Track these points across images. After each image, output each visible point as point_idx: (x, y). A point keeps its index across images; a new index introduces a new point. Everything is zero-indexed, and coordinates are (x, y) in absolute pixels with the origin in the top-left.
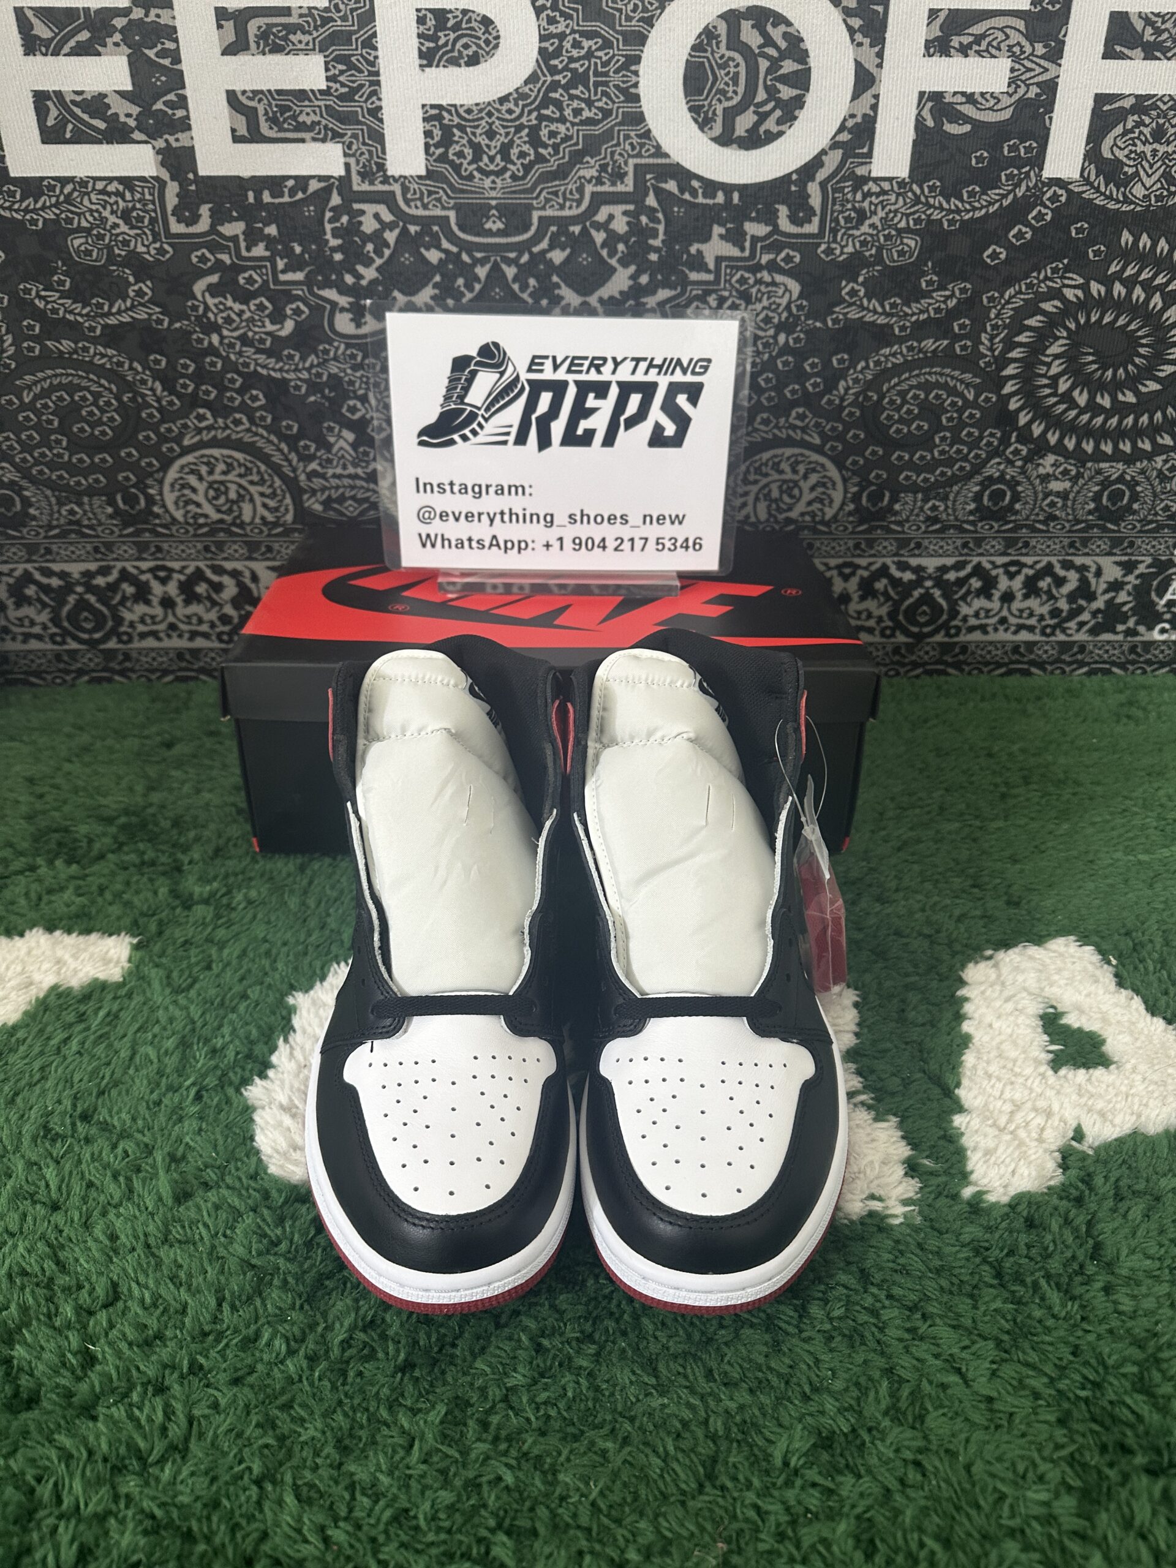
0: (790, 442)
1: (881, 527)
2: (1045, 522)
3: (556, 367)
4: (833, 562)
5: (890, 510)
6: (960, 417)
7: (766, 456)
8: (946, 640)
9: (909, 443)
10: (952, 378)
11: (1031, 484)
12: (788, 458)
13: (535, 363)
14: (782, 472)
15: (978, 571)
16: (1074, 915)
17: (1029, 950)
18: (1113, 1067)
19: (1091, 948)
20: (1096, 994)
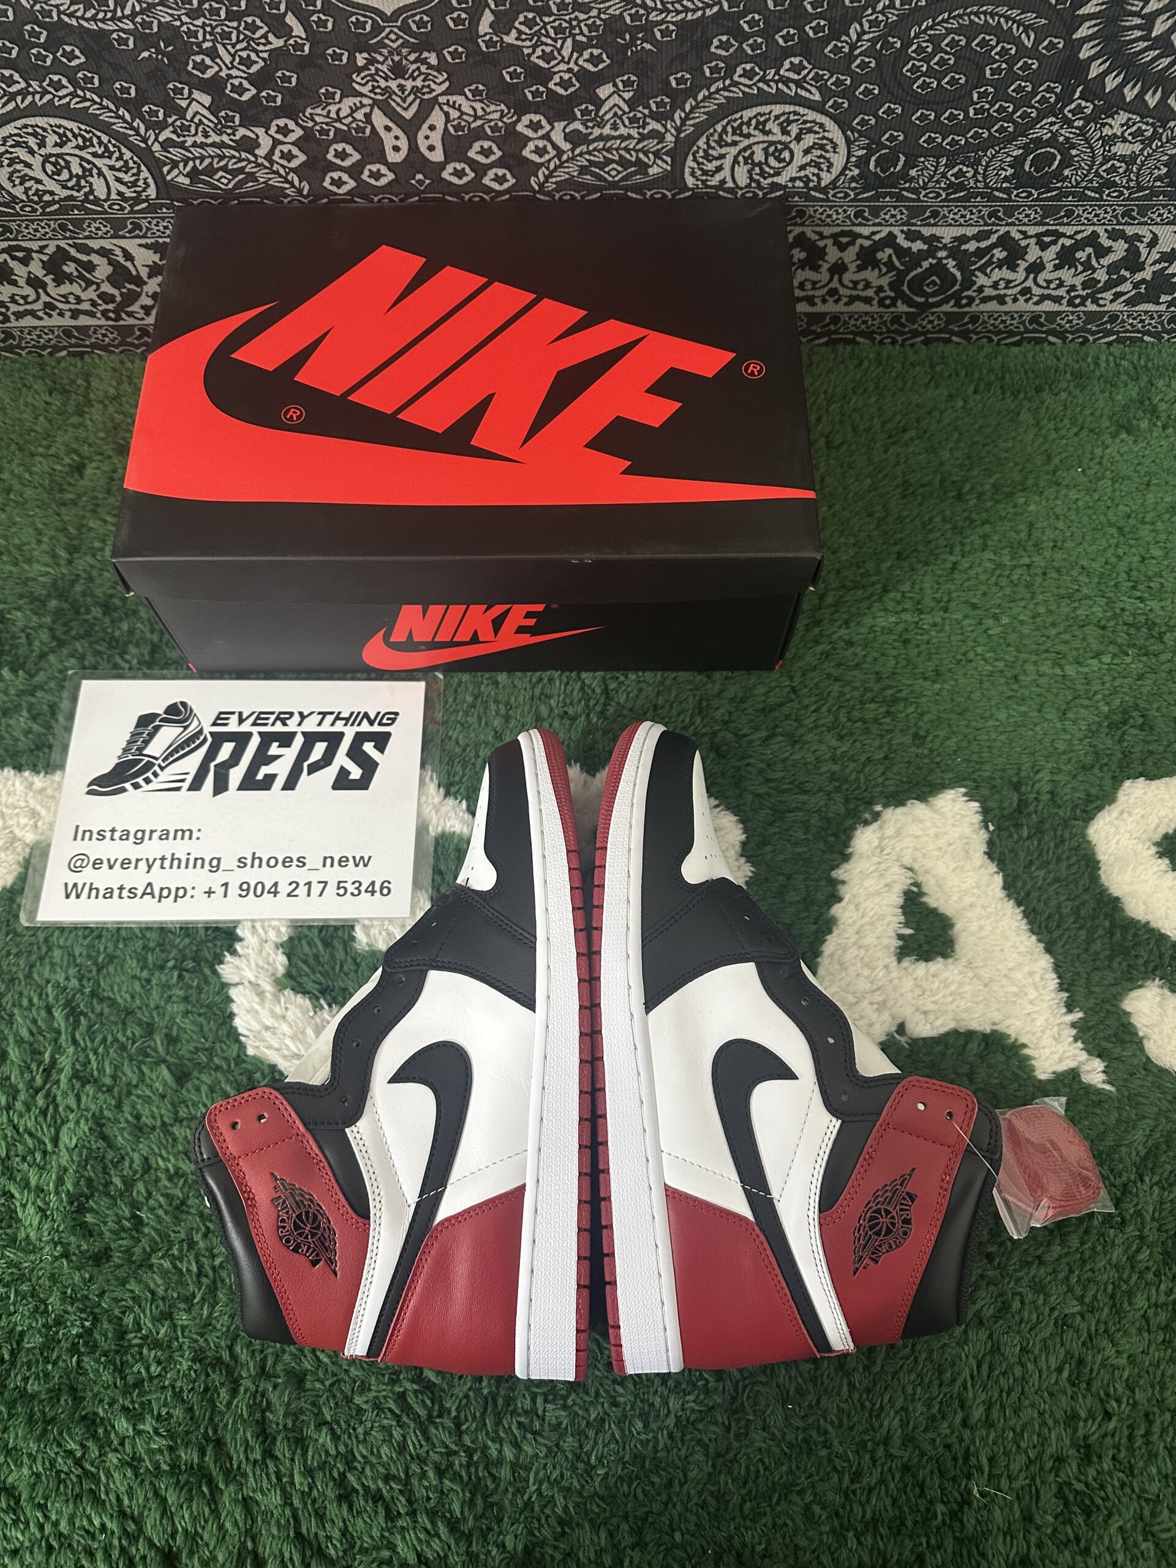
0: (780, 98)
1: (890, 194)
2: (1099, 190)
4: (827, 231)
5: (904, 176)
6: (1011, 67)
7: (747, 114)
8: (955, 309)
9: (937, 101)
10: (1007, 18)
11: (1091, 147)
12: (777, 117)
14: (769, 132)
15: (1005, 241)
16: (975, 757)
17: (917, 809)
18: (950, 960)
19: (977, 804)
20: (962, 868)
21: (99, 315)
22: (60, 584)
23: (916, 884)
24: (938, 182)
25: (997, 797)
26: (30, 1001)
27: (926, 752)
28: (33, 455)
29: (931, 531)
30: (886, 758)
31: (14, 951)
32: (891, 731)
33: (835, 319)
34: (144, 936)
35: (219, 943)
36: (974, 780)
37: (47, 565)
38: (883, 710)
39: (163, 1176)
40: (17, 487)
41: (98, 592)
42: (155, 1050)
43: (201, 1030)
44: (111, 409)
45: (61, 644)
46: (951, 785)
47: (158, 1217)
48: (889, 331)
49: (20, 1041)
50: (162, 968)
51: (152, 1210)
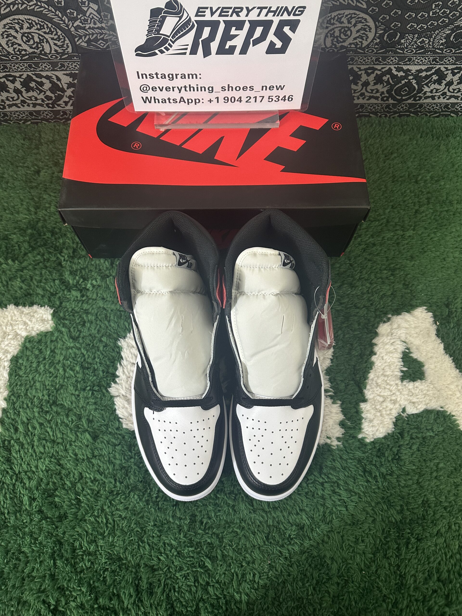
0: (348, 7)
1: (391, 51)
3: (212, 14)
4: (363, 67)
5: (399, 43)
7: (334, 14)
8: (414, 102)
12: (347, 16)
13: (200, 11)
14: (342, 22)
15: (438, 72)
16: (429, 293)
17: (406, 316)
18: (424, 381)
19: (431, 314)
20: (427, 341)
21: (45, 106)
22: (32, 222)
23: (408, 349)
24: (413, 45)
25: (439, 310)
26: (27, 405)
27: (409, 291)
28: (17, 167)
29: (405, 196)
30: (392, 294)
31: (19, 383)
32: (393, 283)
33: (362, 106)
34: (76, 376)
35: (109, 379)
36: (429, 303)
37: (26, 215)
38: (390, 273)
39: (89, 481)
40: (11, 180)
41: (49, 226)
42: (83, 426)
43: (103, 417)
44: (51, 146)
45: (34, 249)
46: (420, 305)
47: (87, 499)
48: (384, 111)
49: (23, 423)
50: (84, 390)
51: (85, 496)
